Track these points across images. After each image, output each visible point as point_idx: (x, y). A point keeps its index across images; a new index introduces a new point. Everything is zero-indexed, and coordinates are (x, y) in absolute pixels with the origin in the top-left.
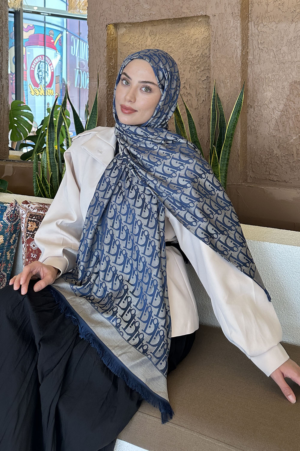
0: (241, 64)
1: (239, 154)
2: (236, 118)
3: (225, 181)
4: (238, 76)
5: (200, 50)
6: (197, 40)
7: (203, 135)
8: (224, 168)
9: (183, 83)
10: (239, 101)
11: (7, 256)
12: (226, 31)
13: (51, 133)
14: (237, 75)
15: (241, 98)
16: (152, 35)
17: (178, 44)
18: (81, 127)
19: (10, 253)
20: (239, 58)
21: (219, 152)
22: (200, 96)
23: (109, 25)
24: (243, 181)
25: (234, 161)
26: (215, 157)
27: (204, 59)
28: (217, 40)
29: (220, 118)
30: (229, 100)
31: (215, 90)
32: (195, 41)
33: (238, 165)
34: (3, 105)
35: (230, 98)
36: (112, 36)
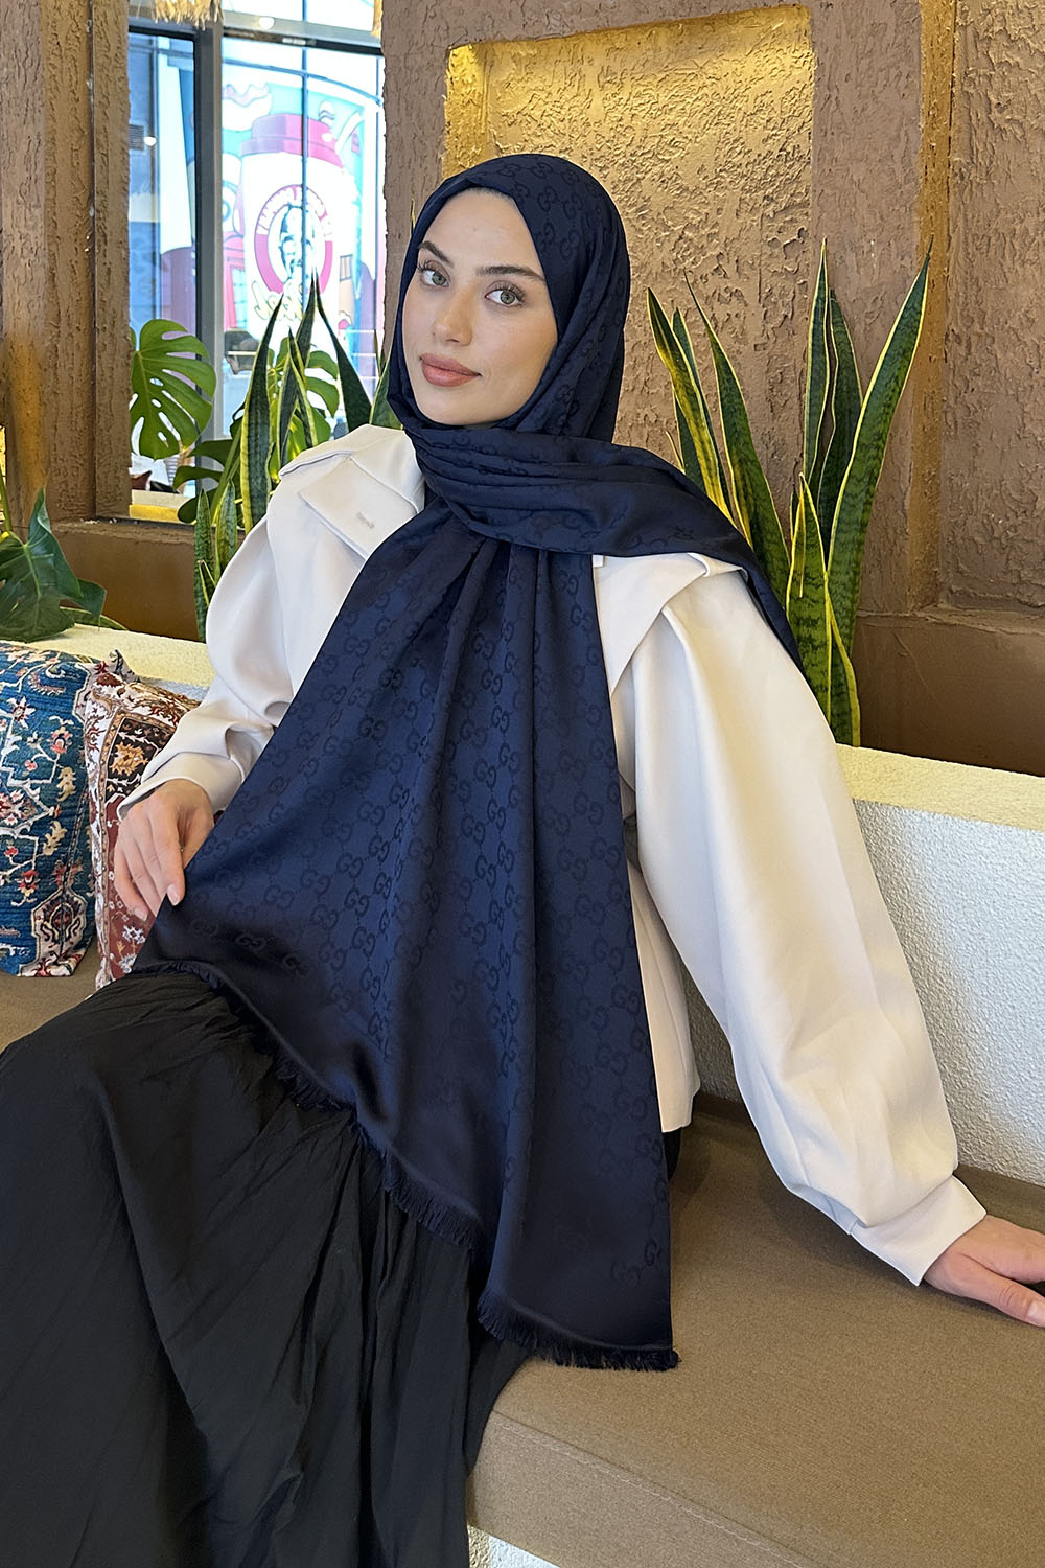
0: (921, 180)
1: (907, 507)
2: (897, 377)
3: (854, 602)
4: (911, 227)
5: (776, 135)
6: (767, 100)
9: (715, 253)
10: (906, 315)
12: (869, 60)
13: (256, 428)
14: (906, 224)
15: (916, 305)
16: (607, 84)
17: (700, 116)
20: (915, 161)
22: (774, 300)
23: (456, 48)
24: (919, 605)
25: (887, 534)
27: (790, 167)
28: (834, 94)
29: (841, 376)
30: (875, 314)
31: (822, 279)
32: (758, 102)
33: (902, 547)
34: (111, 335)
35: (878, 306)
36: (469, 89)
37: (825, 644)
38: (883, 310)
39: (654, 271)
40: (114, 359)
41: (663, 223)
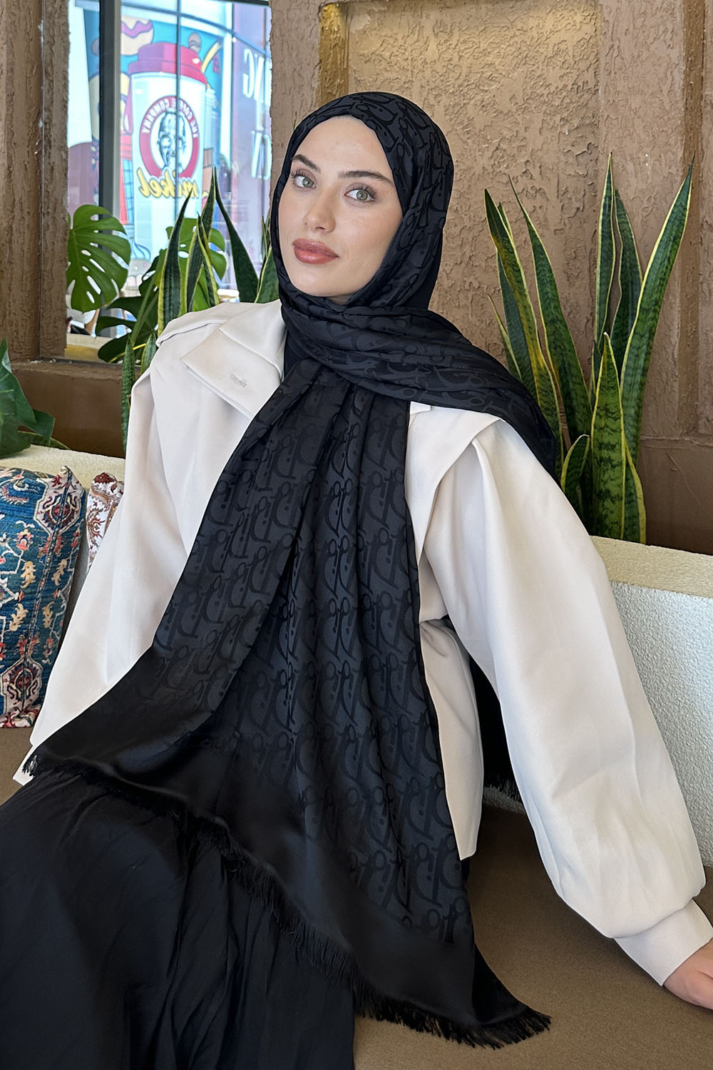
0: (683, 109)
1: (676, 356)
2: (669, 258)
3: (638, 429)
4: (676, 144)
5: (570, 73)
6: (563, 47)
7: (577, 302)
8: (635, 394)
9: (523, 160)
10: (676, 211)
11: (44, 617)
12: (642, 19)
13: (170, 291)
14: (672, 141)
15: (683, 204)
16: (440, 34)
17: (511, 57)
18: (251, 277)
19: (51, 610)
20: (678, 95)
21: (620, 349)
22: (569, 196)
23: (326, 5)
24: (686, 431)
25: (661, 376)
26: (610, 364)
27: (580, 97)
28: (617, 43)
29: (625, 256)
30: (650, 209)
31: (609, 182)
32: (555, 49)
33: (672, 386)
34: (54, 218)
35: (652, 203)
36: (336, 35)
37: (621, 463)
38: (656, 206)
39: (477, 174)
40: (55, 236)
41: (484, 137)
